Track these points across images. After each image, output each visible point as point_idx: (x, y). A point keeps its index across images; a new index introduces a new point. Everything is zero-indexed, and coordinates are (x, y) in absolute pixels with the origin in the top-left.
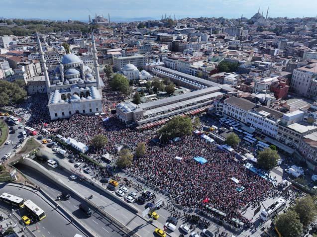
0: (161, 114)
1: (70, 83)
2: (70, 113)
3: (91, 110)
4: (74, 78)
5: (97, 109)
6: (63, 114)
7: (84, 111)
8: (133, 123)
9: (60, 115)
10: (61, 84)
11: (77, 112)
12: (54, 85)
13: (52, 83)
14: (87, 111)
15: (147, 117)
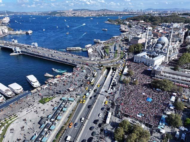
0: (173, 78)
1: (154, 50)
2: (141, 61)
3: (149, 64)
4: (158, 48)
5: (152, 64)
6: (138, 61)
7: (146, 63)
8: (153, 75)
9: (137, 61)
10: (150, 49)
11: (143, 62)
12: (147, 49)
13: (147, 48)
14: (147, 64)
15: (162, 75)
